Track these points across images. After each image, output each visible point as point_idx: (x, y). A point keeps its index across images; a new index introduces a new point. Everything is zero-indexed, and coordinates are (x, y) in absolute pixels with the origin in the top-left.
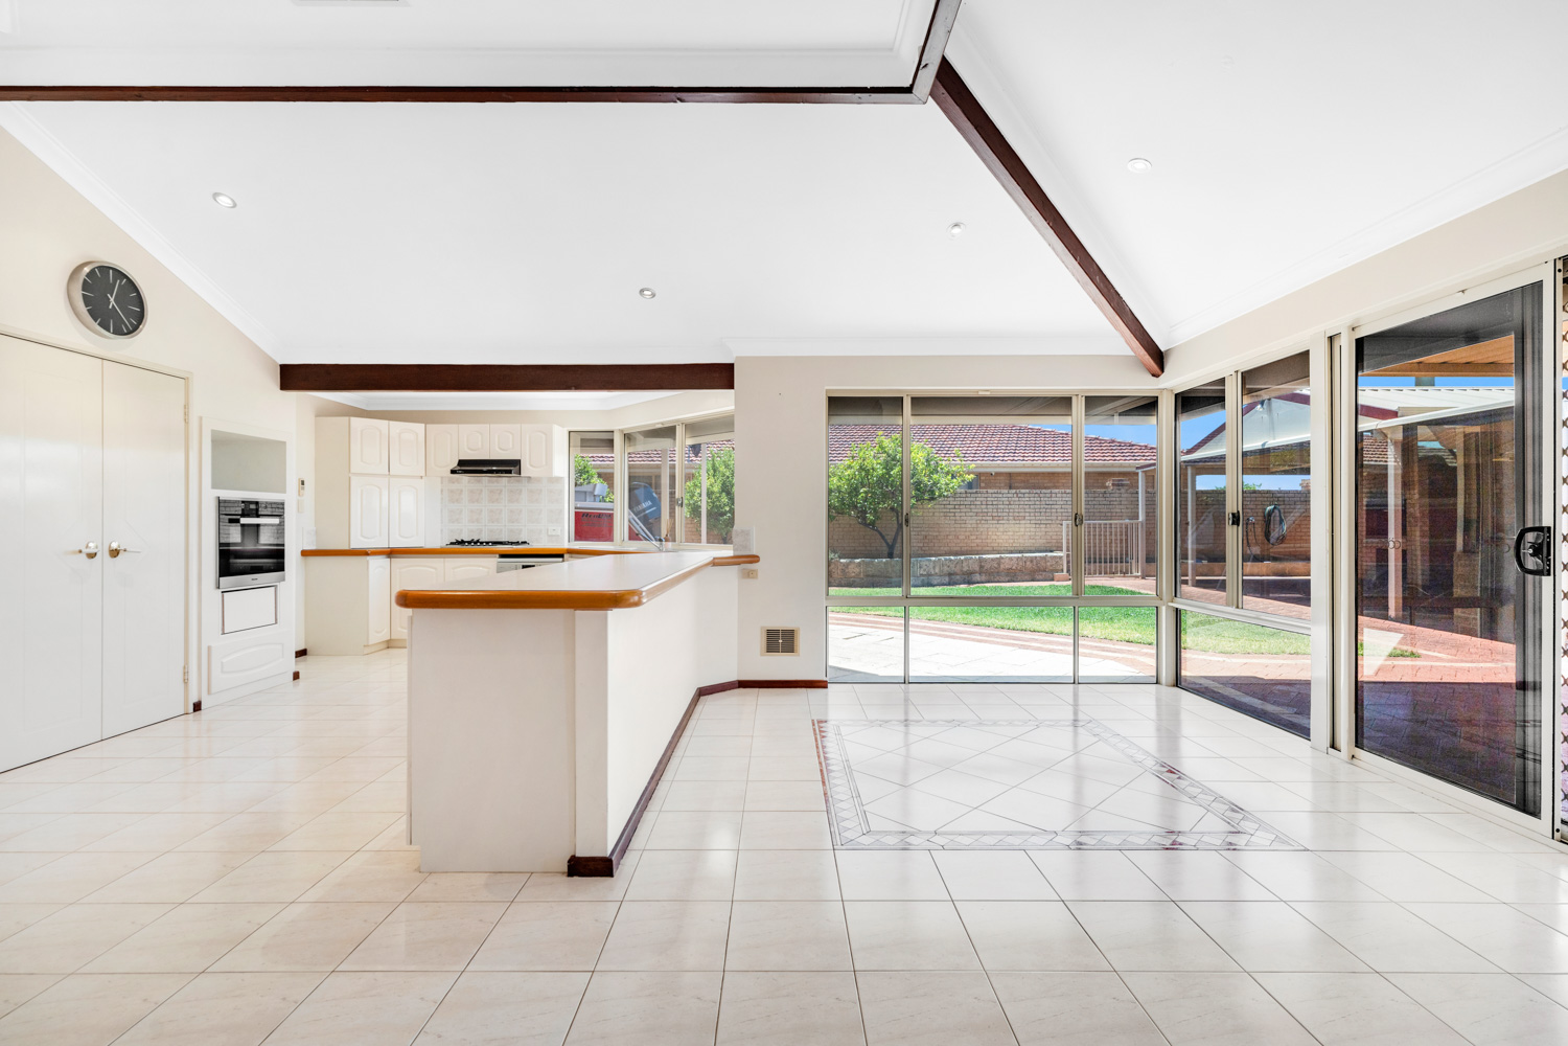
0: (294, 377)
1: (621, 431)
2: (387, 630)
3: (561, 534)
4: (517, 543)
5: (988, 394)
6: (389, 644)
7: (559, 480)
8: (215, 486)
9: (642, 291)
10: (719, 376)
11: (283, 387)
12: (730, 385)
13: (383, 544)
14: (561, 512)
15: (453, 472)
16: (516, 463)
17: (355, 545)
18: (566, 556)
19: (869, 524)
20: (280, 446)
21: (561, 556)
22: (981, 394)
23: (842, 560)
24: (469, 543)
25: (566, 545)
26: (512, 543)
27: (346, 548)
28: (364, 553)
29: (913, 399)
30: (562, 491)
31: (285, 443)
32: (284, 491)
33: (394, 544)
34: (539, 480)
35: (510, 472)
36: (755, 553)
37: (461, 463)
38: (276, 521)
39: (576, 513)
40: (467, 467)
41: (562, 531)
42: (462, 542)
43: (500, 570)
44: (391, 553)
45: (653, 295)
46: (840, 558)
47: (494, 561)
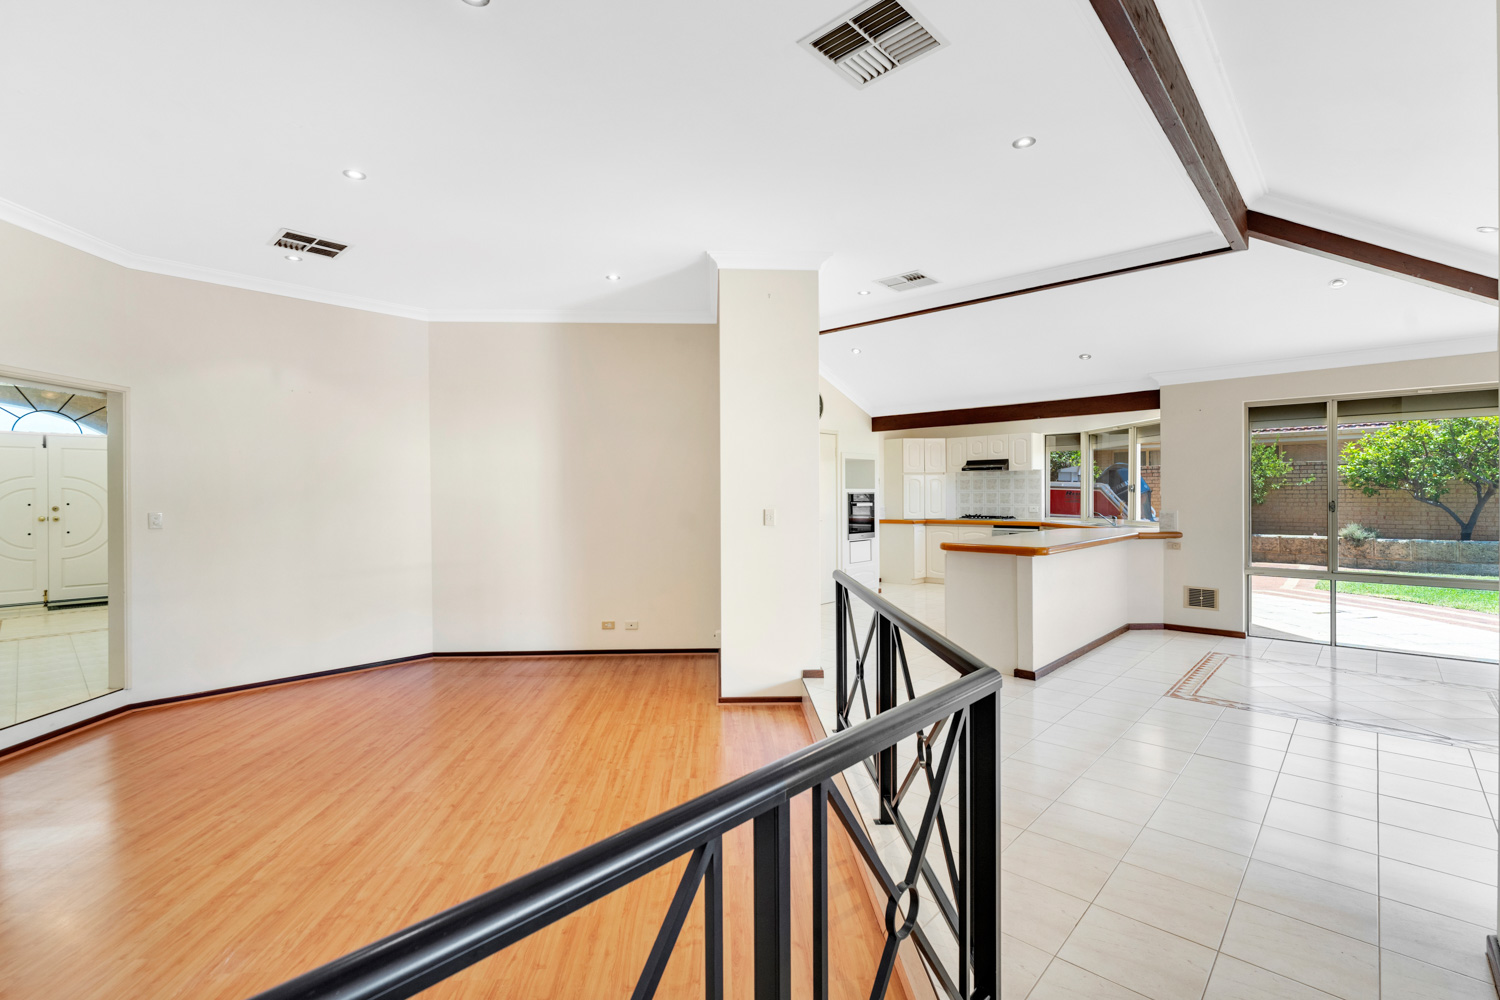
0: (879, 424)
1: (1087, 432)
2: (924, 571)
3: (1041, 510)
4: (1007, 518)
5: (1430, 392)
6: (926, 580)
7: (1037, 472)
8: (847, 487)
9: (1081, 357)
10: (1149, 399)
11: (873, 430)
12: (1157, 406)
13: (921, 517)
14: (1039, 495)
15: (963, 469)
16: (1005, 462)
17: (906, 517)
18: (1041, 528)
19: (1430, 499)
20: (871, 463)
21: (1037, 528)
22: (1420, 392)
23: (1379, 540)
24: (974, 517)
25: (1043, 519)
26: (1003, 518)
27: (901, 518)
28: (912, 522)
29: (1338, 402)
30: (1039, 480)
31: (873, 461)
32: (873, 487)
33: (928, 517)
34: (1022, 473)
35: (1000, 468)
36: (1178, 530)
37: (969, 463)
38: (871, 504)
39: (1052, 491)
40: (973, 465)
41: (1040, 509)
42: (969, 516)
43: (994, 534)
44: (927, 522)
45: (1090, 357)
46: (1378, 537)
47: (990, 530)
